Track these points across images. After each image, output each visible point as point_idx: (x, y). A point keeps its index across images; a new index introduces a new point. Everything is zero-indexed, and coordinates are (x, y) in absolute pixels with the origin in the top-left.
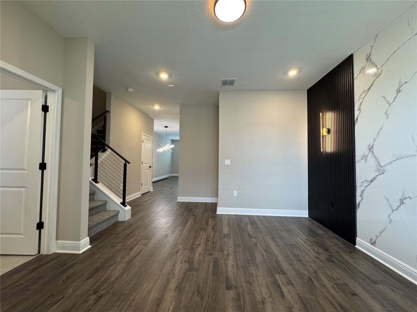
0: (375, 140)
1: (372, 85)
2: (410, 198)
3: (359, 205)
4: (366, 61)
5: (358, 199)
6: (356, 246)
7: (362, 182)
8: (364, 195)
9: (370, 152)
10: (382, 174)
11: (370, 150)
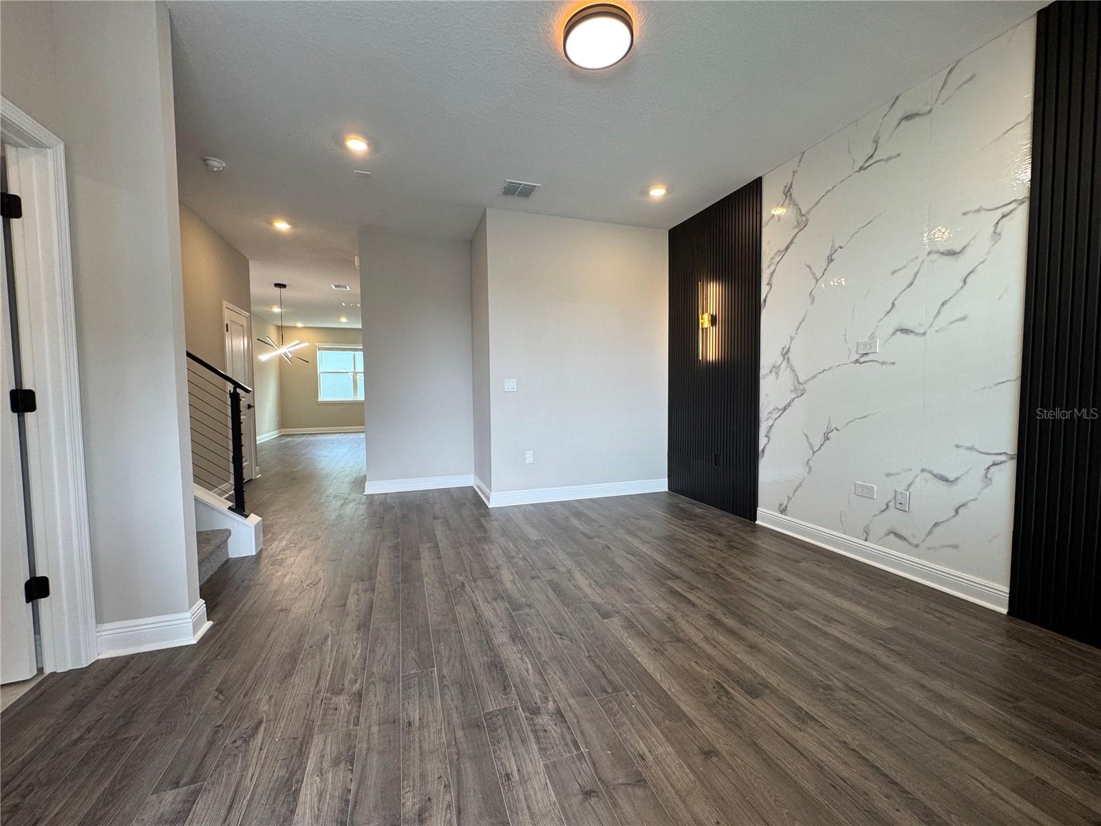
0: (792, 338)
1: (791, 243)
2: (837, 430)
3: (763, 451)
4: (784, 196)
5: (762, 441)
6: (756, 522)
7: (770, 413)
8: (772, 435)
9: (784, 359)
10: (800, 396)
11: (784, 356)
